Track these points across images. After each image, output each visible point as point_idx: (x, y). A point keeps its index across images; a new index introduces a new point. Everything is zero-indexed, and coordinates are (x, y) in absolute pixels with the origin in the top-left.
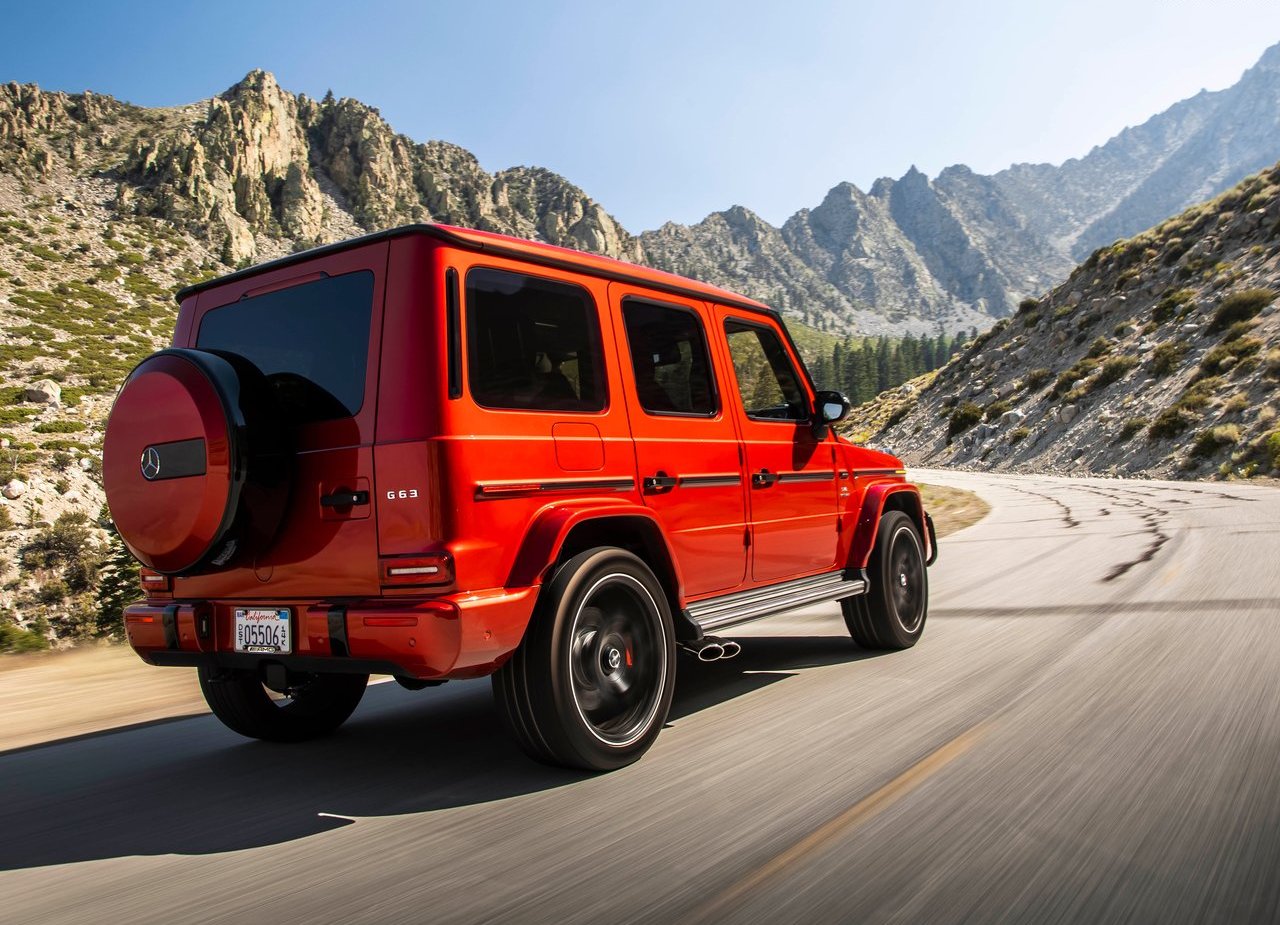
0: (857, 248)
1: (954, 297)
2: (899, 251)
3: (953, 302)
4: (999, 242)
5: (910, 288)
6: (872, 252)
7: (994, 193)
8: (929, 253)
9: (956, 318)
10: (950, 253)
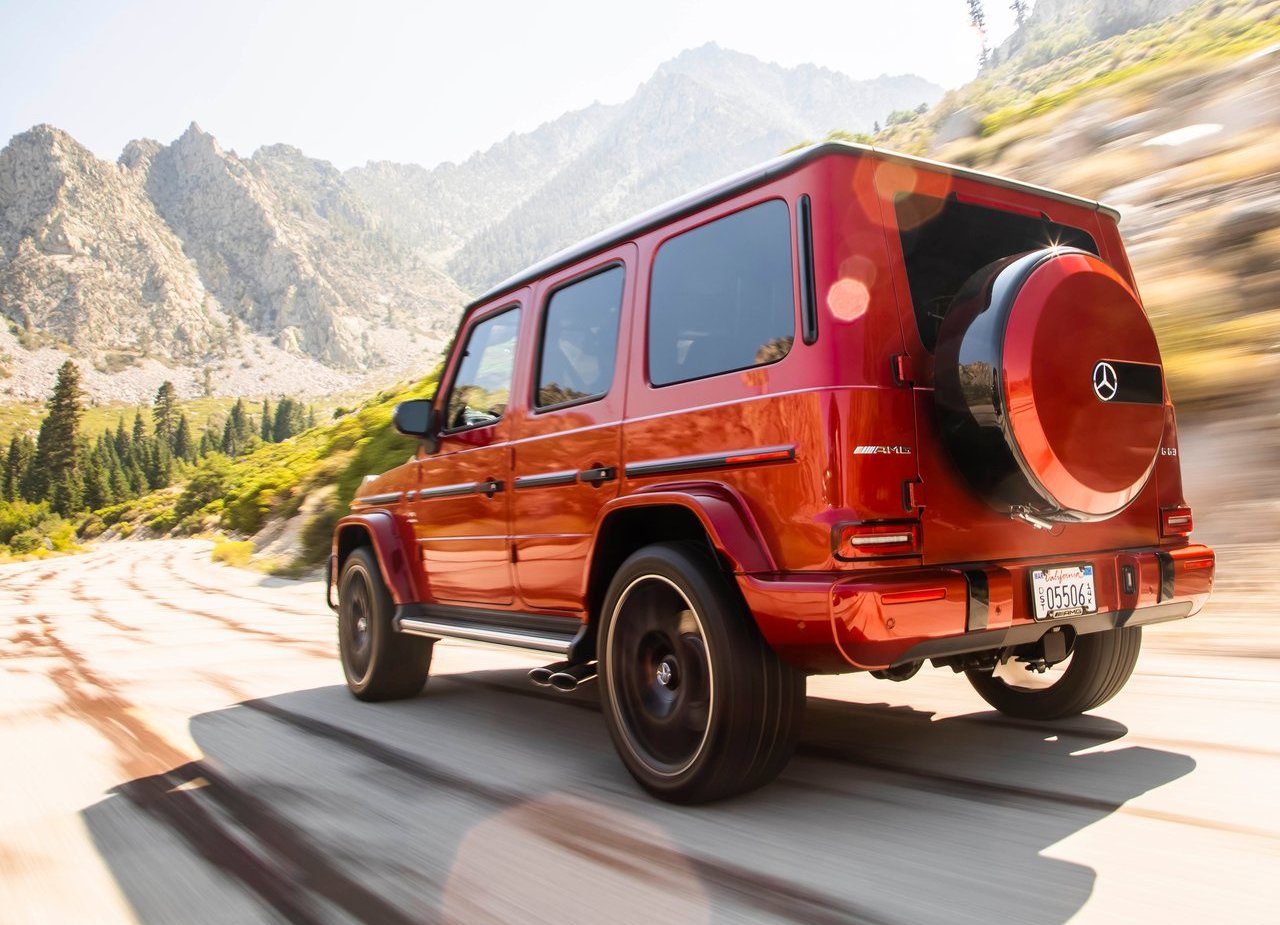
0: (52, 239)
1: (240, 323)
2: (141, 245)
3: (240, 334)
4: (334, 243)
5: (154, 307)
6: (84, 244)
7: (332, 181)
8: (207, 255)
9: (241, 362)
10: (243, 254)
